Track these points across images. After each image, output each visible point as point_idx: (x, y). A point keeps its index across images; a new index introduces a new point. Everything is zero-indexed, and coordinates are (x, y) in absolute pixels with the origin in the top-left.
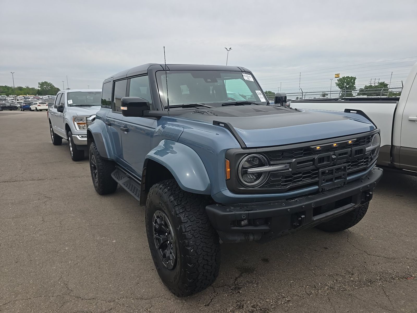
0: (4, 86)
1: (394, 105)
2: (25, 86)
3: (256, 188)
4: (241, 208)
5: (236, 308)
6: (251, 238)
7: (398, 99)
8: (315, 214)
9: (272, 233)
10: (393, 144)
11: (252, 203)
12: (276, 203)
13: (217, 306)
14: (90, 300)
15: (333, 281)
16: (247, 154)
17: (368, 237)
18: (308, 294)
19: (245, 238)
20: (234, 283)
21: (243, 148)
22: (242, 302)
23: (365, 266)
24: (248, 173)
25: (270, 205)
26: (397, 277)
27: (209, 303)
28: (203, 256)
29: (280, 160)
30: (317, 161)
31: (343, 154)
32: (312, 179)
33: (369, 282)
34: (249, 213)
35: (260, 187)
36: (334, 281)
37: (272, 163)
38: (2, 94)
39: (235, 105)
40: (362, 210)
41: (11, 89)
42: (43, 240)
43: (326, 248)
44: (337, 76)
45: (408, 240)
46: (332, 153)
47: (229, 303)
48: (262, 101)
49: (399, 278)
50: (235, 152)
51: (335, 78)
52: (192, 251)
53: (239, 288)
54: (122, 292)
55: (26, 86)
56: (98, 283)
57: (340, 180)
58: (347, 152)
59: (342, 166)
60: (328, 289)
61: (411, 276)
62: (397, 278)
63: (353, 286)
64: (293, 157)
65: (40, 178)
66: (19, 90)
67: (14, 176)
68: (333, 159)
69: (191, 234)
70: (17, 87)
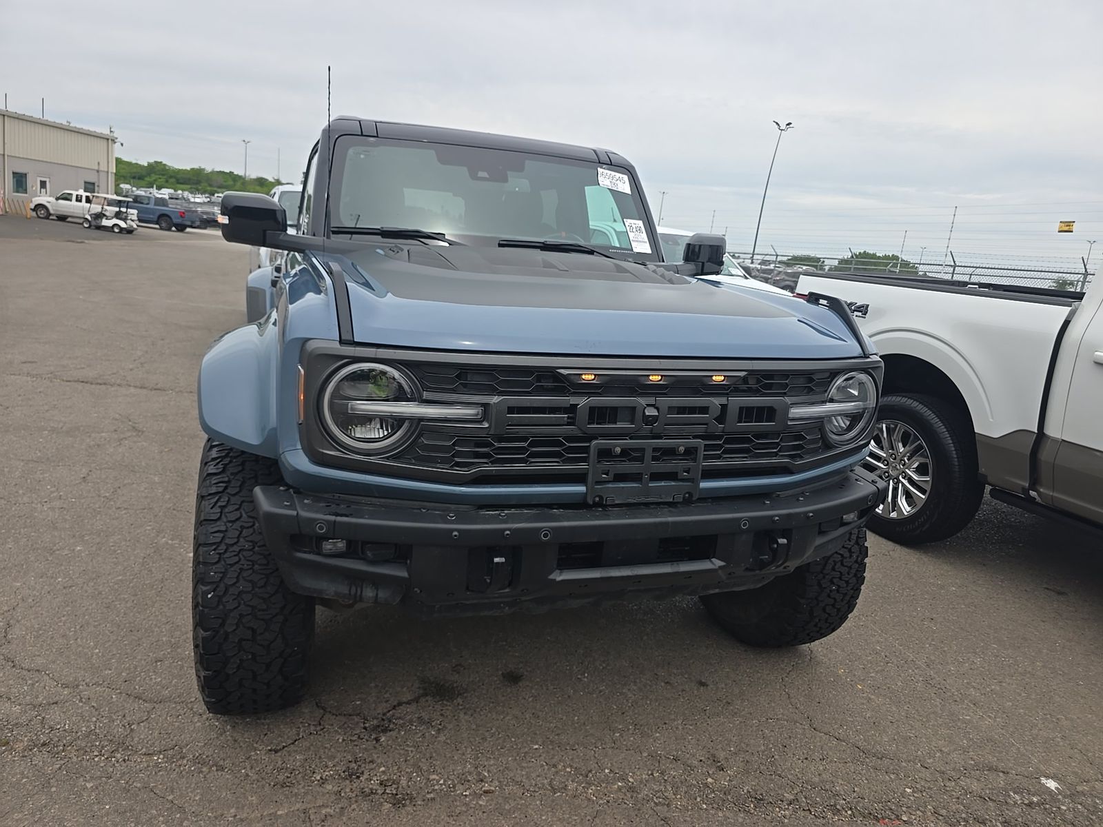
0: (228, 172)
1: (1062, 312)
2: (274, 178)
3: (373, 459)
4: (330, 506)
5: (340, 775)
6: (369, 593)
7: (1079, 296)
8: (564, 565)
9: (416, 589)
10: (1045, 431)
11: (370, 499)
12: (436, 510)
13: (298, 757)
14: (29, 671)
15: (652, 774)
16: (347, 360)
17: (853, 683)
18: (552, 788)
19: (350, 591)
20: (384, 714)
21: (344, 340)
22: (363, 765)
23: (776, 757)
24: (350, 412)
25: (419, 511)
26: (851, 809)
27: (284, 747)
28: (241, 615)
29: (454, 391)
30: (583, 416)
31: (692, 410)
32: (564, 461)
33: (753, 800)
34: (335, 521)
35: (388, 458)
36: (655, 772)
37: (426, 395)
38: (219, 190)
39: (541, 250)
40: (829, 596)
41: (242, 181)
42: (46, 520)
43: (702, 684)
44: (1066, 228)
45: (968, 718)
46: (643, 401)
47: (332, 758)
48: (635, 250)
49: (857, 813)
50: (313, 349)
51: (1059, 232)
52: (209, 596)
53: (385, 731)
54: (110, 672)
55: (276, 178)
56: (76, 640)
57: (673, 483)
58: (708, 407)
59: (681, 445)
60: (620, 789)
61: (898, 818)
62: (849, 812)
63: (698, 799)
64: (493, 391)
65: (159, 386)
66: (258, 185)
67: (110, 373)
68: (650, 420)
69: (217, 551)
70: (255, 177)
